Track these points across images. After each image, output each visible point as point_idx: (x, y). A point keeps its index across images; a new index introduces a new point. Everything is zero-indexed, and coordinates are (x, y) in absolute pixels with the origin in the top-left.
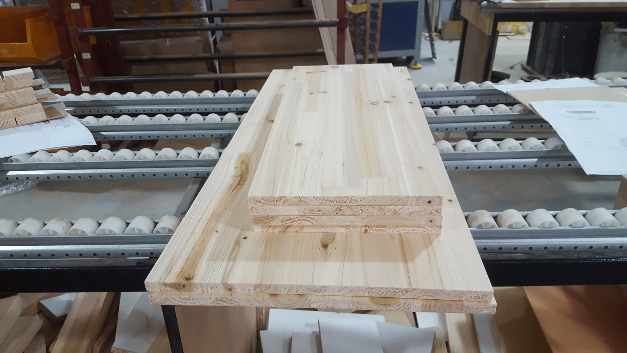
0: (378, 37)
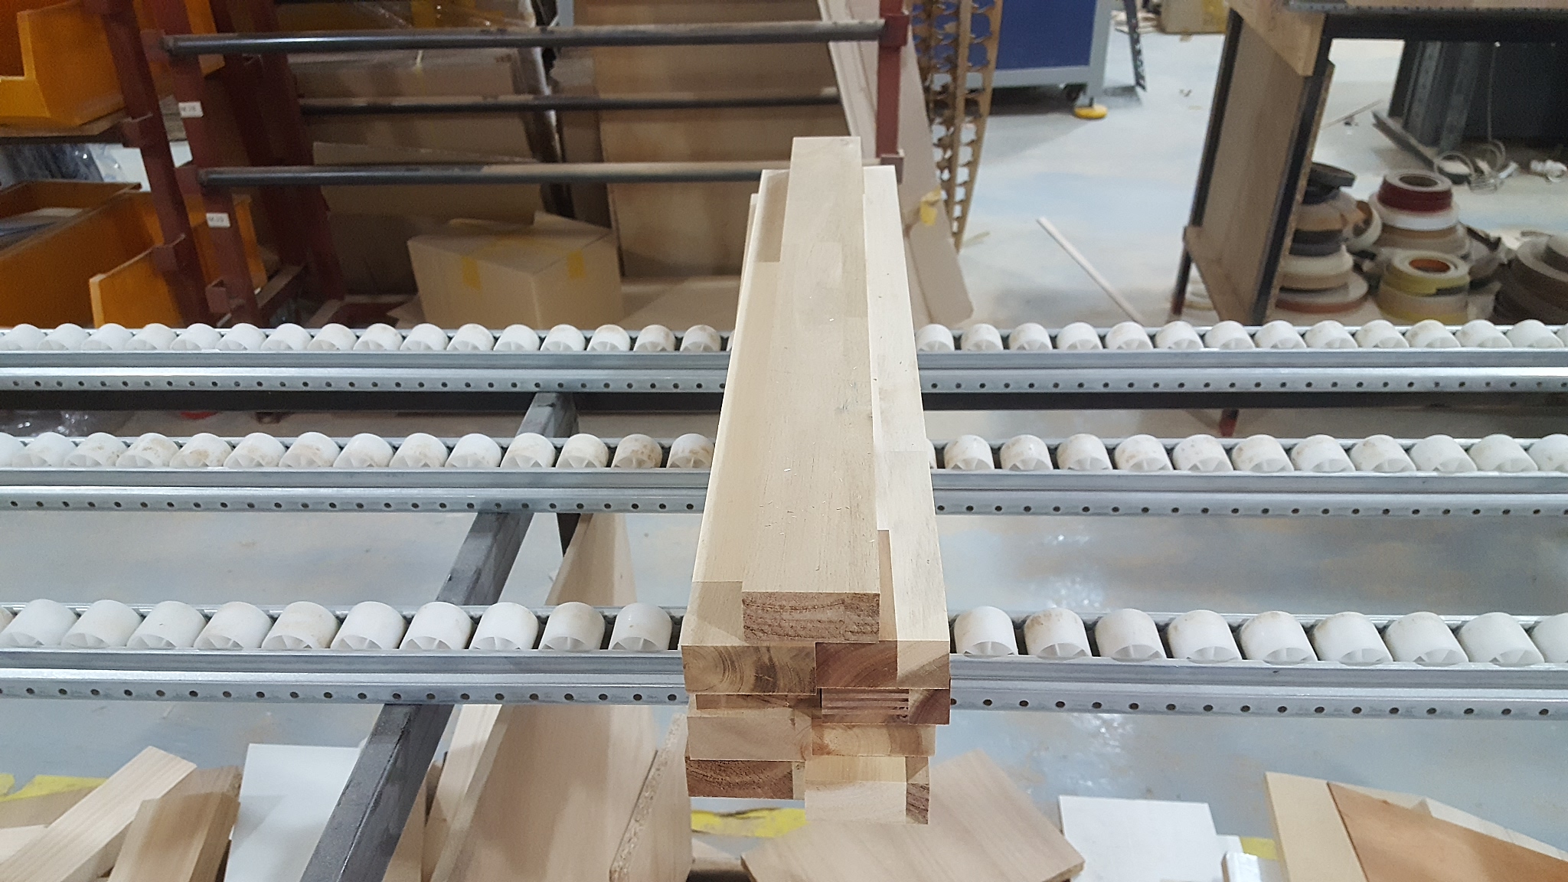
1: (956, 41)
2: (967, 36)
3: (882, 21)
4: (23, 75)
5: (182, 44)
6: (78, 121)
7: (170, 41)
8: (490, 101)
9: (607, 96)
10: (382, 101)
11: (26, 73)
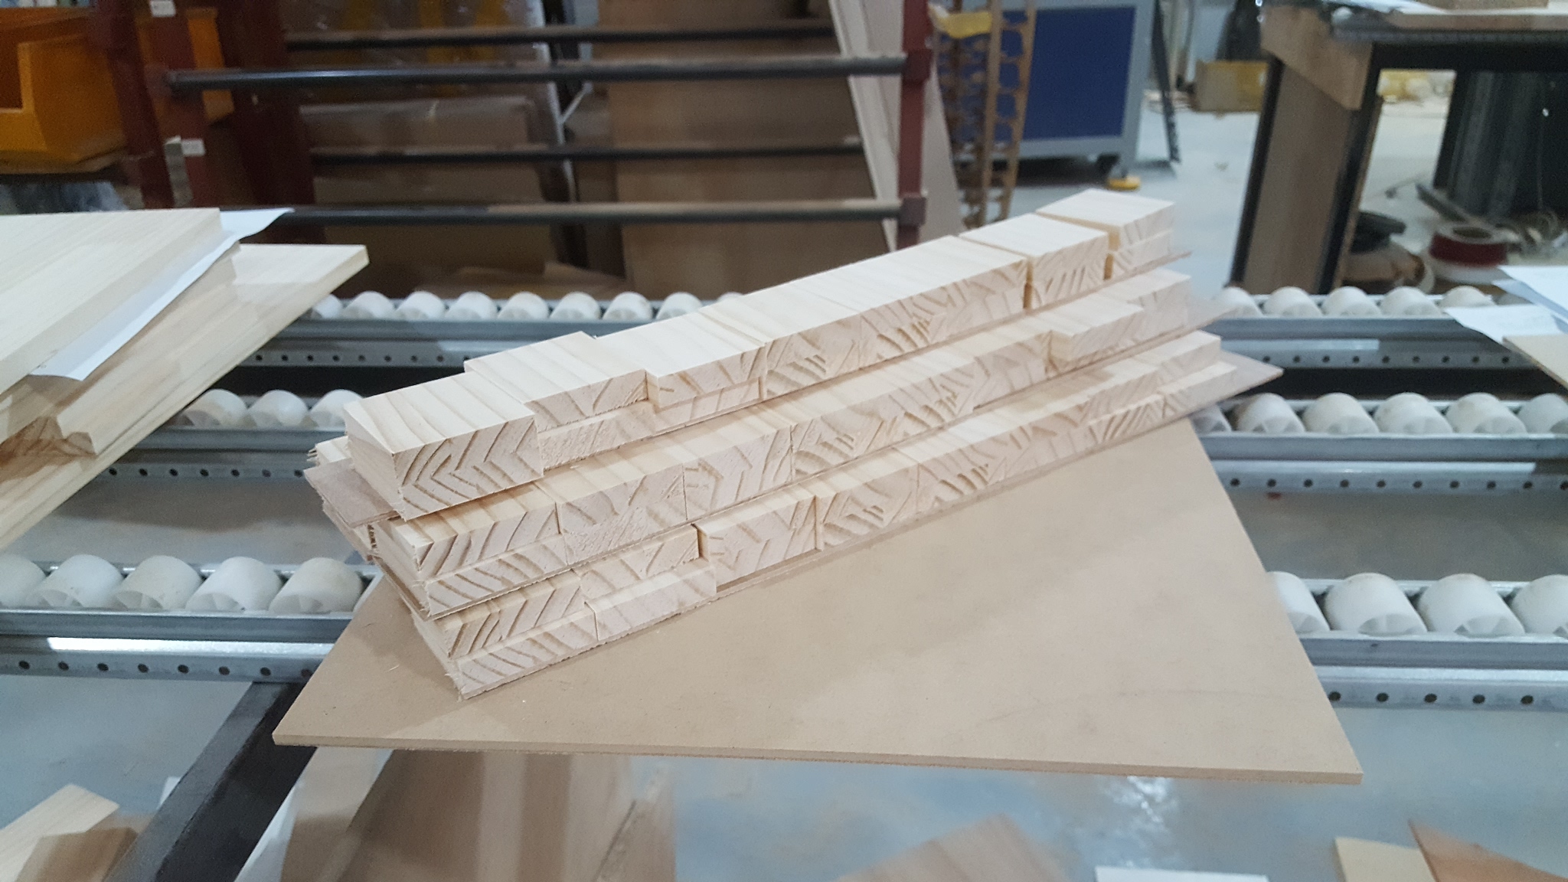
0: (1021, 103)
1: (983, 91)
2: (995, 87)
3: (903, 56)
4: (19, 105)
5: (187, 79)
6: (76, 157)
7: (173, 76)
8: (504, 150)
9: (624, 145)
10: (394, 150)
11: (24, 104)
